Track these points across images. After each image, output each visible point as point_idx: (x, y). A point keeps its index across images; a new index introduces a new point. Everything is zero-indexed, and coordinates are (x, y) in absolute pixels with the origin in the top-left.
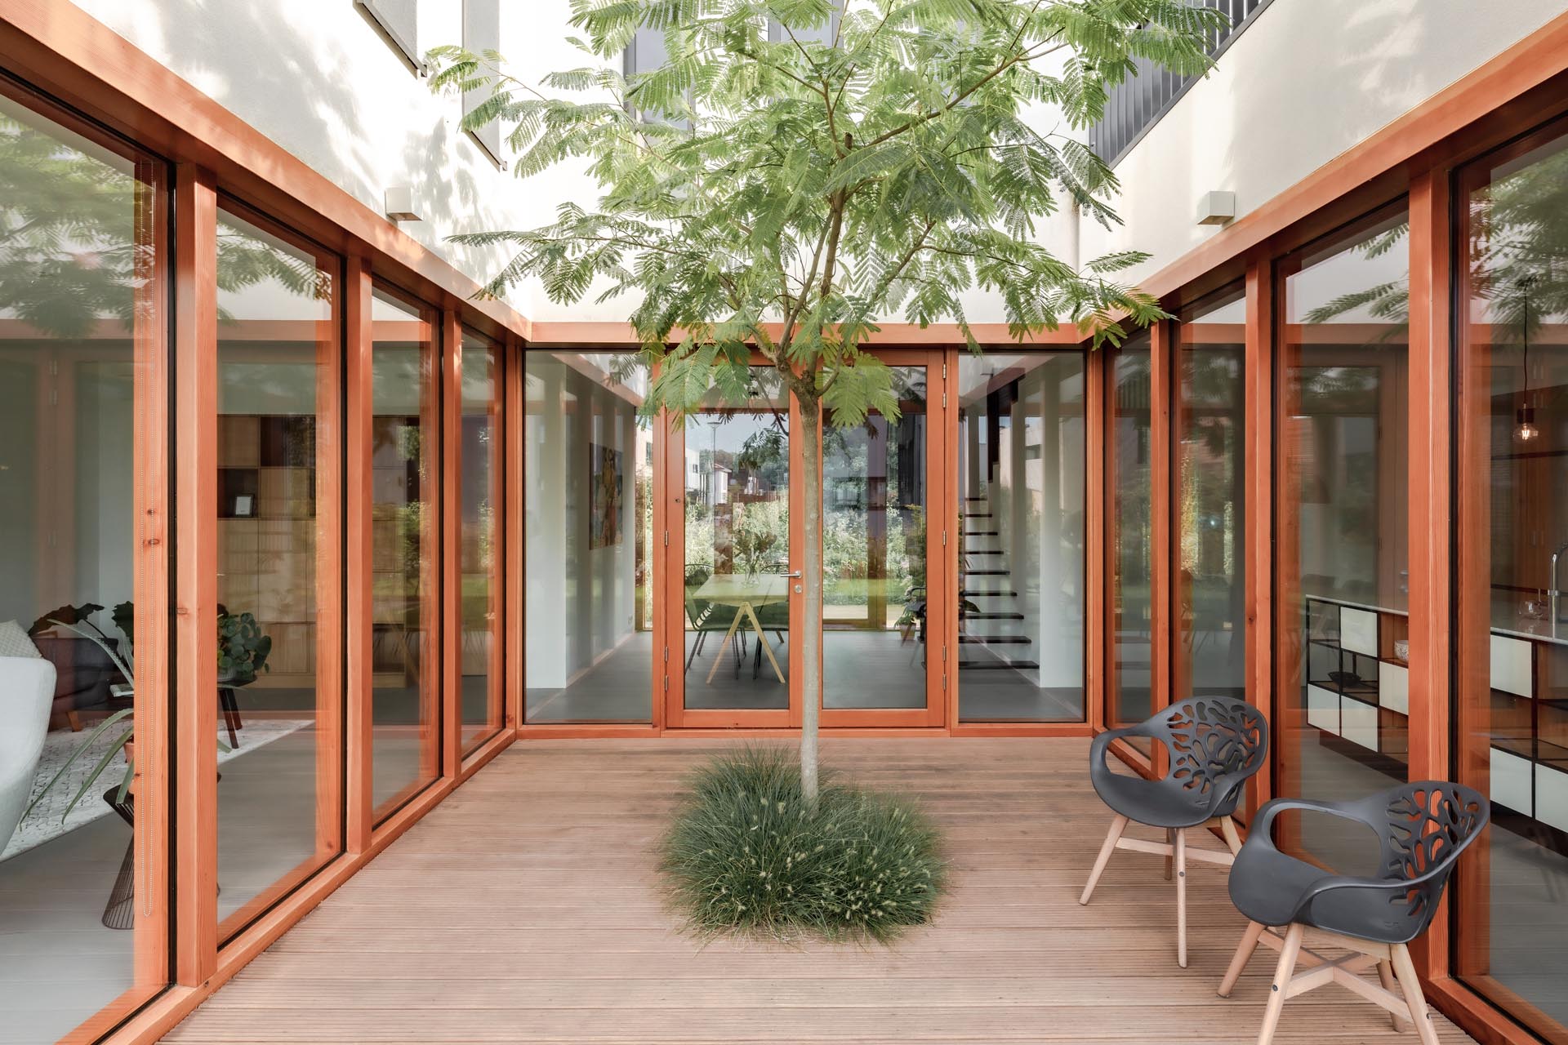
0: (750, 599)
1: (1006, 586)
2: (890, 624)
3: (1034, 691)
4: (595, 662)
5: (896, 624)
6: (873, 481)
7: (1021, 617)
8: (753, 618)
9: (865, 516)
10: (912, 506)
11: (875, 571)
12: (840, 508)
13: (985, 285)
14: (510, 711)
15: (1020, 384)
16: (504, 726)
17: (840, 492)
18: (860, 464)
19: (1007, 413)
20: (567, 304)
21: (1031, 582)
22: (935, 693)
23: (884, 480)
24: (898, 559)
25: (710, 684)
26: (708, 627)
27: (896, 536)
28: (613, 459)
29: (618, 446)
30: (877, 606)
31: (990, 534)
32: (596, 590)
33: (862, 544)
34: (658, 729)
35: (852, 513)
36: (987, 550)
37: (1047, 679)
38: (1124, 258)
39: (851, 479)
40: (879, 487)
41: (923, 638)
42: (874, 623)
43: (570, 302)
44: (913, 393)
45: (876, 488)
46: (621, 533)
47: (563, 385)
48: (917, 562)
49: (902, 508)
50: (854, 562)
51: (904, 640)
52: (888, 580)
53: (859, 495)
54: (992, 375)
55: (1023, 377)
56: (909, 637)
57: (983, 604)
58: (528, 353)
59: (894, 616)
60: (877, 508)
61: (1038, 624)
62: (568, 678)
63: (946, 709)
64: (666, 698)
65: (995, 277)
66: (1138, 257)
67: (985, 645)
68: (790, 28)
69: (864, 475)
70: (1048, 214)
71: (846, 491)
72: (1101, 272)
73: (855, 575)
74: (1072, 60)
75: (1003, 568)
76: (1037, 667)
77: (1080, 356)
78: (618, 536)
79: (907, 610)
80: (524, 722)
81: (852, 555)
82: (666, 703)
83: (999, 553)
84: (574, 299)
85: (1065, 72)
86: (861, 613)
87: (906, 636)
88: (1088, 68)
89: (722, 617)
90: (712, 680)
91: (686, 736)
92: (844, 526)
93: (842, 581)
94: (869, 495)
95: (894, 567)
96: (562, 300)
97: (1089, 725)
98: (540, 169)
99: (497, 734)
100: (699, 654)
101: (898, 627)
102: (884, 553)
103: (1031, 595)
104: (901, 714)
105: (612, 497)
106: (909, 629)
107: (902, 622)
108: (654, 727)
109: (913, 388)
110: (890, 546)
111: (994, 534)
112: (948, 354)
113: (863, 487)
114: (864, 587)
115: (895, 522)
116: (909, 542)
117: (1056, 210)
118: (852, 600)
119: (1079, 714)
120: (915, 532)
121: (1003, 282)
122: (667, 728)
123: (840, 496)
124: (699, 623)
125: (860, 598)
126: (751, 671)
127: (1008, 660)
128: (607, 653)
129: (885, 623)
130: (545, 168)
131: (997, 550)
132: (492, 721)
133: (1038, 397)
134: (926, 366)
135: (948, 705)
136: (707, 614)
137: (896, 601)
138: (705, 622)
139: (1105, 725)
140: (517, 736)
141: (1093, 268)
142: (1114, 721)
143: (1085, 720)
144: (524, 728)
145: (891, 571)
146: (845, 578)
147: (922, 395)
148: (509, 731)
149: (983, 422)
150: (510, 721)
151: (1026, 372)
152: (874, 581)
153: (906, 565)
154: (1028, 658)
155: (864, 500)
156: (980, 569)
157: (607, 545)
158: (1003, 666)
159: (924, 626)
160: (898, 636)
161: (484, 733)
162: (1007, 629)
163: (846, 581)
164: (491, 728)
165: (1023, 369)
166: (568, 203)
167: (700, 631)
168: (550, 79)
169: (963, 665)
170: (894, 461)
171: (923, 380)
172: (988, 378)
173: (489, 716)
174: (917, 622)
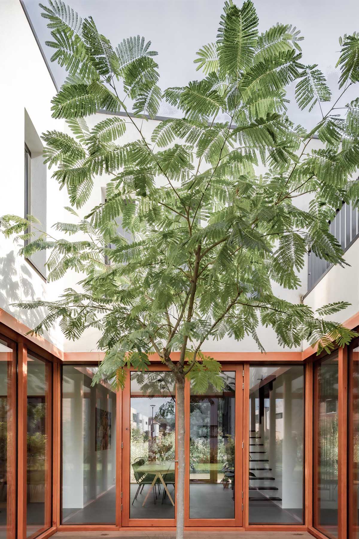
0: (160, 471)
1: (267, 466)
2: (219, 481)
3: (280, 510)
4: (98, 497)
5: (222, 481)
6: (213, 427)
7: (274, 479)
8: (162, 480)
9: (209, 440)
10: (228, 435)
11: (213, 460)
12: (200, 437)
13: (265, 324)
14: (54, 519)
15: (274, 383)
16: (52, 526)
17: (200, 431)
18: (208, 420)
19: (268, 397)
20: (74, 340)
21: (278, 465)
22: (238, 512)
23: (217, 426)
24: (222, 456)
25: (144, 506)
26: (144, 483)
27: (221, 446)
28: (107, 415)
29: (109, 410)
30: (214, 474)
31: (260, 445)
32: (99, 467)
33: (208, 450)
34: (118, 527)
35: (204, 439)
36: (258, 451)
37: (285, 505)
38: (336, 307)
39: (204, 426)
40: (215, 430)
41: (233, 488)
42: (213, 481)
43: (76, 339)
44: (229, 387)
45: (214, 429)
46: (111, 444)
47: (82, 383)
48: (230, 457)
49: (224, 437)
50: (205, 457)
51: (225, 488)
52: (218, 464)
53: (207, 432)
54: (262, 379)
55: (275, 379)
56: (226, 487)
57: (257, 473)
58: (64, 367)
59: (220, 478)
60: (213, 437)
61: (281, 482)
62: (84, 504)
63: (243, 519)
64: (122, 514)
65: (270, 320)
66: (343, 305)
67: (258, 490)
68: (169, 179)
69: (209, 425)
70: (296, 288)
71: (202, 430)
72: (323, 315)
73: (205, 462)
74: (313, 200)
75: (265, 458)
76: (281, 500)
77: (302, 367)
78: (109, 446)
79: (226, 476)
80: (61, 524)
81: (204, 454)
82: (122, 516)
83: (264, 453)
84: (77, 338)
85: (310, 207)
86: (207, 477)
87: (226, 485)
88: (322, 204)
89: (149, 478)
90: (144, 505)
91: (130, 530)
92: (201, 443)
93: (200, 464)
94: (211, 431)
95: (221, 459)
96: (72, 338)
97: (306, 526)
98: (60, 277)
99: (48, 530)
100: (141, 493)
101: (222, 482)
102: (217, 454)
103: (278, 470)
104: (223, 521)
105: (106, 430)
106: (227, 483)
107: (223, 480)
108: (117, 526)
109: (229, 385)
110: (219, 451)
111: (262, 445)
112: (245, 366)
113: (209, 430)
114: (209, 467)
115: (221, 442)
116: (227, 449)
117: (300, 286)
118: (204, 472)
119: (300, 520)
120: (229, 445)
121: (274, 323)
122: (122, 527)
123: (200, 433)
124: (140, 481)
125: (207, 471)
126: (161, 500)
127: (268, 497)
128: (104, 493)
129: (217, 481)
130: (62, 276)
131: (262, 451)
132: (47, 523)
133: (281, 389)
134: (235, 371)
135: (244, 517)
136: (144, 477)
137: (221, 472)
138: (142, 481)
139: (313, 526)
140: (57, 530)
141: (319, 313)
142: (317, 524)
143: (304, 524)
144: (61, 526)
145: (219, 460)
146: (201, 463)
147: (233, 388)
148: (54, 528)
149: (257, 401)
150: (54, 524)
151: (277, 377)
152: (213, 464)
153: (225, 458)
154: (277, 496)
155: (209, 434)
156: (256, 459)
157: (103, 449)
158: (266, 499)
159: (233, 482)
160: (222, 486)
161: (43, 529)
162: (267, 484)
163: (202, 464)
164: (46, 527)
165: (275, 376)
166: (69, 289)
167: (140, 485)
168: (56, 225)
169: (250, 499)
170: (220, 420)
171: (233, 381)
172: (260, 381)
173: (45, 522)
174: (230, 481)
